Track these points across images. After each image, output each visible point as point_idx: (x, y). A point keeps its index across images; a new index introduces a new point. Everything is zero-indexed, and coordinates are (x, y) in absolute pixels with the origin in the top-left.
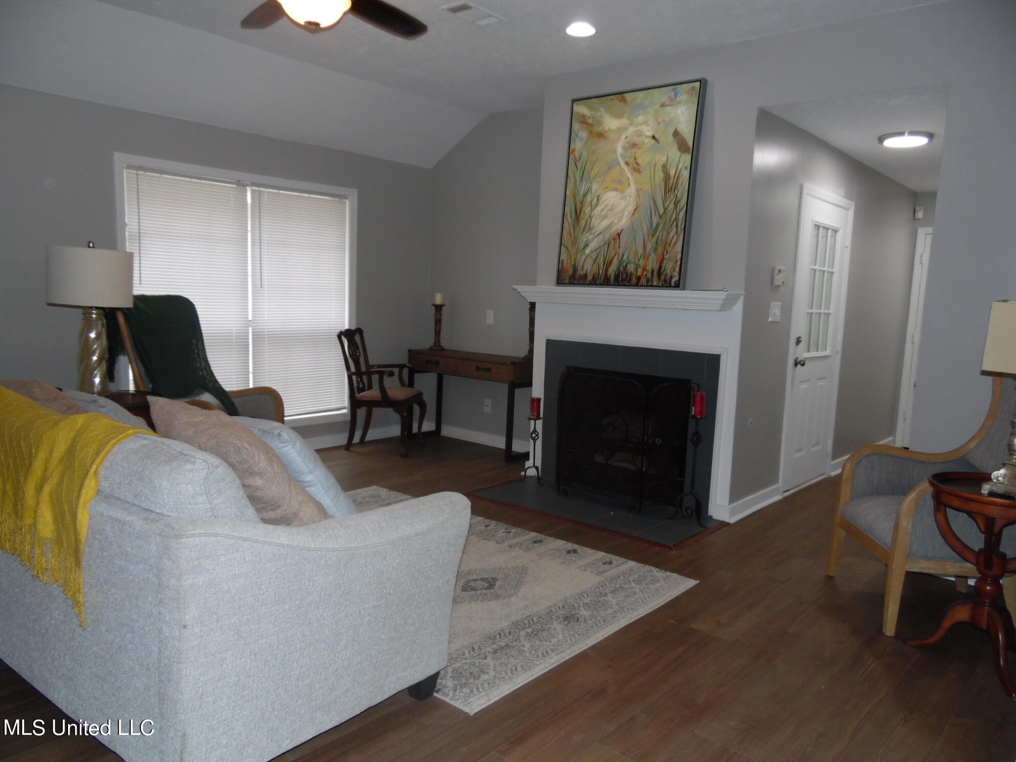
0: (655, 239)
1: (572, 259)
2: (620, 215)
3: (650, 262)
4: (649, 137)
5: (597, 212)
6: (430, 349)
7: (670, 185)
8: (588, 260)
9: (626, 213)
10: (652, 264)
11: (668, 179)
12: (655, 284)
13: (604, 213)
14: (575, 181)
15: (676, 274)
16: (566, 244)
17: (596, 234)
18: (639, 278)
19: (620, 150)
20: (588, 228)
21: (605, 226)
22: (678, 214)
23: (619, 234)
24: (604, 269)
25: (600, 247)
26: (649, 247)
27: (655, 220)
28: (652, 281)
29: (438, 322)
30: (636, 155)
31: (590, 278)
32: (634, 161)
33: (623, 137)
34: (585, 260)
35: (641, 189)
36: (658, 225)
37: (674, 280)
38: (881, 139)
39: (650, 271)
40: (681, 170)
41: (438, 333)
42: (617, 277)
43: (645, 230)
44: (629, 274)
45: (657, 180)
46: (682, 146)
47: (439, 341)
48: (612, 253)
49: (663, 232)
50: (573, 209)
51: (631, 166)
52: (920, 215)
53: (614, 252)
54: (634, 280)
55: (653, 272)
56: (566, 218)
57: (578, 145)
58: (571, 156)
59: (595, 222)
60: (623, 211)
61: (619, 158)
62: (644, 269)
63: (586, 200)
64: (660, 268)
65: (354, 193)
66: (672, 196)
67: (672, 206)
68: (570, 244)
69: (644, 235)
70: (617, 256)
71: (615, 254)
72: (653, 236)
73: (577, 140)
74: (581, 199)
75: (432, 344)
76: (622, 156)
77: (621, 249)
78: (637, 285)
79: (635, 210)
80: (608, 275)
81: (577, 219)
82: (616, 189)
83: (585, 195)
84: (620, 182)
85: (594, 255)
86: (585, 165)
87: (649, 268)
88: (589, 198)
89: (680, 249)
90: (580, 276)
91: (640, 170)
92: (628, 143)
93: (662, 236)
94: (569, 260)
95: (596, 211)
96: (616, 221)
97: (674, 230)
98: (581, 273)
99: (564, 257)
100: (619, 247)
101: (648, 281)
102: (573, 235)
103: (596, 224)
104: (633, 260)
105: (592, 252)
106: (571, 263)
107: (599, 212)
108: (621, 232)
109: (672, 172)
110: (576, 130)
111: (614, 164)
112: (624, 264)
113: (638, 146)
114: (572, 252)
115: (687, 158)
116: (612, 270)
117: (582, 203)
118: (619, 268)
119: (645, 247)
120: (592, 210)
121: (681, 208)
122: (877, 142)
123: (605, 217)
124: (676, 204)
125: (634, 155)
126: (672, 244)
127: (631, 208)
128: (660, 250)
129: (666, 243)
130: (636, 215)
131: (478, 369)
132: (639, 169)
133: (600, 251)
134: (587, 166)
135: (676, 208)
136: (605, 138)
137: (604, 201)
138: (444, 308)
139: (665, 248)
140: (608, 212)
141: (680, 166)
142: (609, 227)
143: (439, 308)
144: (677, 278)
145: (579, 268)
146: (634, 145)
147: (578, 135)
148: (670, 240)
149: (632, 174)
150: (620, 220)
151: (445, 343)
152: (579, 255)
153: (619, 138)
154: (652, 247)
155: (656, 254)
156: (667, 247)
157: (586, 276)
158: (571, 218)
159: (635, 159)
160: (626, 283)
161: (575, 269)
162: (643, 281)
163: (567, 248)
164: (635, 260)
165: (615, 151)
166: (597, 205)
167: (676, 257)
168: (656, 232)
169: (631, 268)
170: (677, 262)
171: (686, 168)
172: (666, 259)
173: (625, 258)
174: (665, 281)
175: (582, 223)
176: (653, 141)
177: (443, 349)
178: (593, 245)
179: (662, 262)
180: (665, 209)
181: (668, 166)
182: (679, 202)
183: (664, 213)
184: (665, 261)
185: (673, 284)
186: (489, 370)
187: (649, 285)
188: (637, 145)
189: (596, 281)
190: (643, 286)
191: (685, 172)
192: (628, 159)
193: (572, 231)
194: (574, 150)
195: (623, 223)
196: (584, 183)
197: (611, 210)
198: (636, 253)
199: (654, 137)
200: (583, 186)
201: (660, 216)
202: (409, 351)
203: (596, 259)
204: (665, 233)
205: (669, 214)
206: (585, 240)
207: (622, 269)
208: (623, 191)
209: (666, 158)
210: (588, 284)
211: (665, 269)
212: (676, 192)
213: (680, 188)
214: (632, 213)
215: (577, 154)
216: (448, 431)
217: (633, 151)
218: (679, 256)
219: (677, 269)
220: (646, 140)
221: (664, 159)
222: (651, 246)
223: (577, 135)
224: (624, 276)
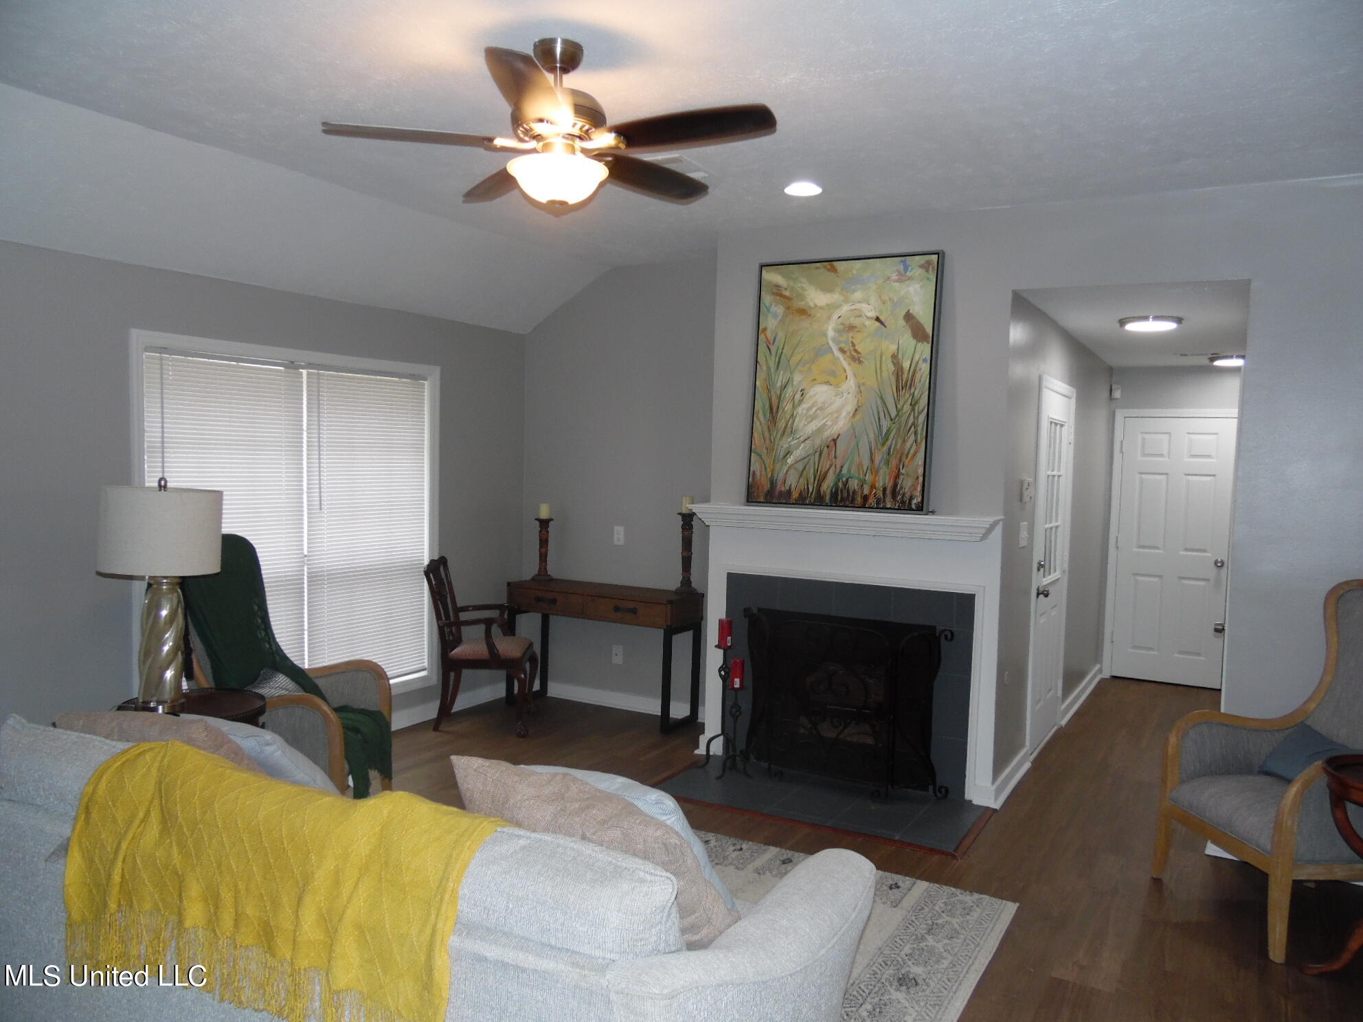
0: (885, 448)
1: (768, 470)
2: (836, 415)
3: (881, 478)
4: (872, 318)
5: (803, 409)
6: (533, 579)
7: (904, 380)
8: (792, 471)
9: (844, 414)
10: (884, 479)
11: (900, 374)
12: (889, 506)
13: (811, 412)
14: (769, 368)
15: (918, 493)
16: (758, 451)
17: (802, 439)
18: (865, 498)
19: (831, 333)
20: (789, 430)
21: (814, 428)
22: (916, 418)
23: (834, 441)
24: (815, 486)
25: (809, 456)
26: (878, 459)
27: (885, 424)
28: (884, 501)
29: (544, 542)
30: (854, 341)
31: (795, 495)
32: (852, 348)
33: (835, 317)
34: (787, 471)
35: (864, 384)
36: (889, 431)
37: (914, 501)
38: (1122, 322)
39: (881, 489)
40: (917, 363)
41: (543, 557)
42: (834, 495)
43: (872, 436)
44: (851, 493)
45: (885, 374)
46: (917, 332)
47: (545, 569)
48: (825, 464)
49: (896, 441)
50: (767, 406)
51: (848, 354)
52: (1117, 394)
53: (829, 463)
54: (859, 500)
55: (885, 490)
56: (757, 417)
57: (770, 323)
58: (762, 337)
59: (799, 423)
60: (839, 411)
61: (831, 343)
62: (873, 487)
63: (785, 394)
64: (895, 485)
65: (437, 370)
66: (907, 395)
67: (907, 407)
68: (765, 451)
69: (870, 443)
70: (833, 467)
71: (831, 466)
72: (883, 445)
73: (770, 315)
74: (778, 393)
75: (537, 573)
76: (834, 340)
77: (837, 459)
78: (864, 505)
79: (856, 410)
80: (822, 492)
81: (773, 418)
82: (828, 383)
83: (784, 387)
84: (833, 373)
85: (800, 466)
86: (783, 349)
87: (880, 484)
88: (789, 392)
89: (921, 462)
90: (781, 493)
91: (861, 359)
92: (842, 324)
93: (896, 445)
94: (764, 473)
95: (800, 410)
96: (829, 423)
97: (912, 438)
98: (783, 489)
99: (756, 466)
100: (835, 457)
101: (878, 503)
102: (768, 441)
103: (801, 426)
104: (857, 475)
105: (797, 462)
106: (767, 475)
107: (805, 412)
108: (838, 438)
109: (906, 365)
110: (767, 304)
111: (821, 351)
112: (844, 479)
113: (856, 330)
114: (768, 461)
115: (925, 349)
116: (827, 486)
117: (779, 398)
118: (836, 484)
119: (872, 460)
120: (794, 407)
121: (920, 409)
122: (1118, 325)
123: (814, 417)
124: (913, 405)
125: (851, 339)
126: (910, 456)
127: (850, 408)
128: (894, 462)
129: (902, 454)
130: (858, 417)
131: (617, 609)
132: (859, 358)
133: (808, 461)
134: (784, 351)
135: (913, 410)
136: (810, 315)
137: (811, 397)
138: (551, 523)
139: (900, 460)
140: (819, 412)
141: (917, 358)
142: (820, 430)
143: (544, 524)
144: (920, 499)
145: (779, 483)
146: (851, 328)
147: (771, 311)
148: (907, 450)
149: (849, 364)
150: (835, 421)
151: (553, 570)
152: (778, 466)
153: (829, 318)
154: (883, 457)
155: (888, 468)
156: (904, 457)
157: (789, 492)
158: (765, 415)
159: (853, 345)
160: (847, 503)
161: (773, 483)
162: (872, 501)
163: (760, 456)
164: (859, 473)
165: (825, 335)
166: (801, 401)
167: (916, 471)
168: (887, 440)
169: (854, 484)
170: (918, 478)
171: (925, 360)
172: (903, 474)
173: (845, 471)
174: (903, 502)
175: (781, 424)
176: (878, 324)
177: (552, 580)
178: (798, 453)
179: (897, 476)
180: (898, 411)
181: (900, 356)
182: (916, 403)
183: (896, 416)
184: (902, 477)
185: (913, 506)
186: (634, 611)
187: (880, 507)
188: (856, 327)
189: (804, 499)
190: (872, 508)
191: (924, 365)
192: (843, 345)
193: (767, 434)
194: (765, 329)
195: (840, 425)
196: (782, 373)
197: (821, 409)
198: (860, 465)
199: (878, 319)
200: (781, 376)
201: (891, 420)
202: (509, 584)
203: (803, 471)
204: (900, 442)
205: (904, 419)
206: (786, 446)
207: (840, 485)
208: (837, 386)
209: (896, 347)
210: (793, 504)
211: (901, 488)
212: (912, 390)
213: (918, 385)
214: (851, 415)
215: (769, 333)
217: (851, 335)
218: (921, 471)
219: (919, 488)
220: (868, 323)
221: (893, 348)
222: (880, 457)
223: (768, 311)
224: (845, 495)
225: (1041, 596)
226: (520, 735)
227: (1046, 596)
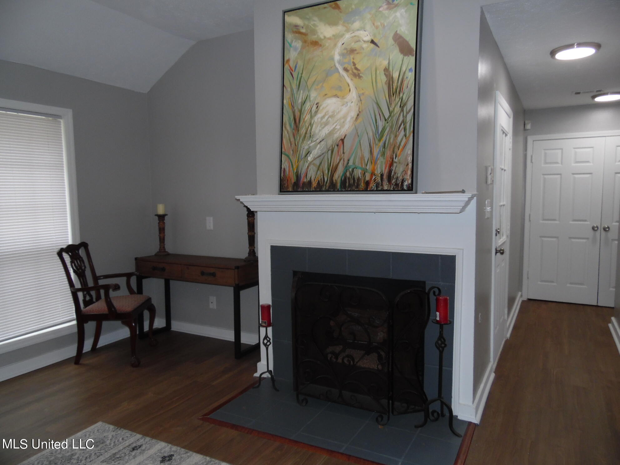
0: (381, 143)
1: (294, 167)
2: (342, 120)
3: (379, 166)
4: (368, 41)
5: (318, 119)
6: (156, 255)
7: (394, 87)
8: (311, 167)
9: (349, 119)
10: (381, 168)
11: (391, 82)
12: (386, 188)
13: (324, 120)
14: (292, 90)
15: (408, 176)
16: (287, 153)
17: (318, 141)
18: (367, 183)
19: (337, 57)
20: (309, 135)
21: (327, 132)
22: (405, 117)
23: (342, 140)
24: (329, 176)
25: (323, 154)
26: (376, 152)
27: (381, 124)
28: (382, 185)
29: (162, 230)
30: (355, 61)
31: (314, 184)
32: (353, 67)
33: (340, 44)
34: (308, 167)
35: (363, 94)
36: (384, 129)
37: (406, 183)
38: (553, 53)
39: (380, 175)
40: (405, 73)
41: (162, 240)
42: (343, 183)
43: (371, 134)
44: (356, 179)
45: (379, 85)
46: (404, 48)
47: (164, 247)
48: (336, 159)
49: (390, 136)
50: (292, 118)
51: (350, 72)
52: (528, 127)
53: (338, 158)
54: (362, 185)
55: (382, 175)
56: (285, 127)
57: (292, 55)
58: (286, 66)
59: (316, 129)
60: (345, 117)
61: (337, 65)
62: (373, 174)
63: (305, 108)
64: (390, 172)
65: (69, 113)
66: (397, 100)
67: (398, 109)
68: (292, 152)
69: (369, 140)
70: (342, 161)
71: (340, 160)
72: (380, 140)
73: (292, 49)
74: (300, 107)
75: (158, 250)
76: (339, 62)
77: (345, 154)
78: (367, 189)
79: (358, 115)
80: (334, 181)
81: (297, 127)
82: (336, 96)
83: (304, 103)
84: (340, 88)
85: (317, 162)
86: (302, 74)
87: (378, 172)
88: (307, 106)
89: (410, 152)
90: (304, 183)
91: (361, 75)
92: (345, 49)
93: (390, 138)
94: (291, 169)
95: (316, 119)
96: (338, 127)
97: (402, 133)
98: (305, 180)
99: (285, 165)
100: (343, 153)
101: (377, 187)
102: (293, 144)
103: (317, 131)
104: (360, 166)
105: (315, 159)
106: (294, 171)
107: (319, 120)
108: (345, 137)
109: (396, 75)
110: (289, 41)
111: (331, 71)
112: (350, 170)
113: (356, 52)
114: (294, 160)
115: (411, 60)
116: (338, 176)
117: (301, 111)
118: (345, 174)
119: (371, 152)
120: (312, 117)
121: (408, 110)
123: (326, 124)
124: (402, 107)
125: (352, 60)
126: (401, 147)
127: (353, 114)
128: (388, 153)
129: (395, 146)
130: (359, 121)
131: (203, 274)
132: (359, 74)
133: (323, 158)
134: (303, 75)
135: (402, 110)
136: (321, 45)
137: (323, 108)
138: (166, 218)
139: (393, 152)
140: (330, 119)
141: (404, 69)
142: (331, 133)
143: (161, 218)
144: (410, 182)
145: (302, 176)
146: (352, 51)
147: (292, 46)
148: (398, 144)
149: (352, 80)
150: (342, 126)
151: (170, 248)
152: (301, 163)
153: (335, 45)
154: (380, 150)
155: (384, 159)
156: (396, 150)
157: (310, 182)
158: (290, 126)
159: (354, 64)
160: (354, 188)
161: (298, 177)
162: (372, 185)
163: (288, 156)
164: (362, 163)
165: (332, 59)
166: (316, 112)
167: (406, 159)
168: (382, 136)
169: (358, 173)
170: (408, 164)
171: (410, 70)
172: (396, 162)
173: (351, 163)
174: (397, 185)
175: (303, 131)
176: (372, 45)
177: (168, 254)
178: (315, 152)
179: (391, 165)
180: (390, 113)
181: (391, 69)
182: (405, 104)
183: (390, 116)
184: (395, 164)
185: (405, 187)
186: (213, 275)
187: (379, 190)
188: (356, 50)
189: (321, 187)
190: (373, 191)
191: (410, 74)
192: (346, 66)
193: (292, 139)
194: (288, 60)
195: (346, 128)
196: (302, 92)
197: (332, 116)
198: (362, 158)
199: (372, 42)
200: (301, 96)
201: (386, 120)
202: (136, 259)
203: (320, 165)
204: (392, 136)
205: (395, 118)
206: (306, 147)
207: (348, 174)
208: (343, 97)
209: (388, 62)
210: (313, 191)
211: (395, 173)
212: (401, 95)
213: (405, 90)
214: (354, 119)
215: (292, 63)
216: (178, 326)
217: (352, 57)
218: (410, 159)
219: (409, 172)
220: (365, 46)
221: (385, 63)
222: (378, 150)
223: (290, 45)
224: (352, 182)
225: (498, 254)
226: (133, 366)
227: (502, 253)
